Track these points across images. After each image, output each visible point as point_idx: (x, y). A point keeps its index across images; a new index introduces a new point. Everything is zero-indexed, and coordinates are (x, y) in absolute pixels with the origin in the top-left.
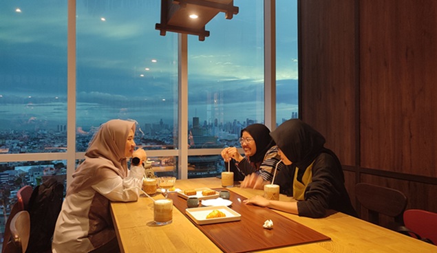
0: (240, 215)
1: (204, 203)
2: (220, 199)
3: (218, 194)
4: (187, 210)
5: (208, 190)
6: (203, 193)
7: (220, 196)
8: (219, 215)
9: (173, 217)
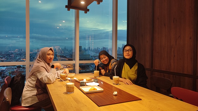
0: (103, 89)
1: (87, 84)
2: (94, 82)
3: (93, 80)
4: (80, 87)
5: (88, 78)
6: (86, 80)
7: (94, 81)
8: (94, 89)
9: (75, 90)
